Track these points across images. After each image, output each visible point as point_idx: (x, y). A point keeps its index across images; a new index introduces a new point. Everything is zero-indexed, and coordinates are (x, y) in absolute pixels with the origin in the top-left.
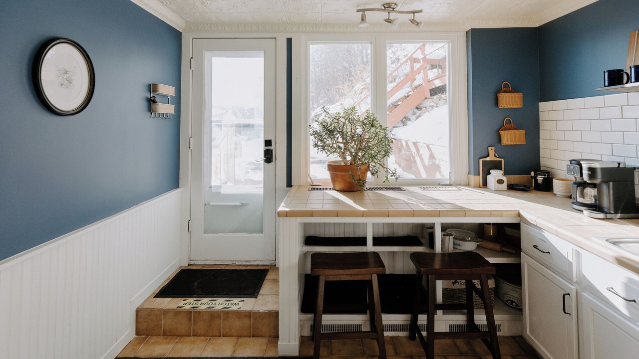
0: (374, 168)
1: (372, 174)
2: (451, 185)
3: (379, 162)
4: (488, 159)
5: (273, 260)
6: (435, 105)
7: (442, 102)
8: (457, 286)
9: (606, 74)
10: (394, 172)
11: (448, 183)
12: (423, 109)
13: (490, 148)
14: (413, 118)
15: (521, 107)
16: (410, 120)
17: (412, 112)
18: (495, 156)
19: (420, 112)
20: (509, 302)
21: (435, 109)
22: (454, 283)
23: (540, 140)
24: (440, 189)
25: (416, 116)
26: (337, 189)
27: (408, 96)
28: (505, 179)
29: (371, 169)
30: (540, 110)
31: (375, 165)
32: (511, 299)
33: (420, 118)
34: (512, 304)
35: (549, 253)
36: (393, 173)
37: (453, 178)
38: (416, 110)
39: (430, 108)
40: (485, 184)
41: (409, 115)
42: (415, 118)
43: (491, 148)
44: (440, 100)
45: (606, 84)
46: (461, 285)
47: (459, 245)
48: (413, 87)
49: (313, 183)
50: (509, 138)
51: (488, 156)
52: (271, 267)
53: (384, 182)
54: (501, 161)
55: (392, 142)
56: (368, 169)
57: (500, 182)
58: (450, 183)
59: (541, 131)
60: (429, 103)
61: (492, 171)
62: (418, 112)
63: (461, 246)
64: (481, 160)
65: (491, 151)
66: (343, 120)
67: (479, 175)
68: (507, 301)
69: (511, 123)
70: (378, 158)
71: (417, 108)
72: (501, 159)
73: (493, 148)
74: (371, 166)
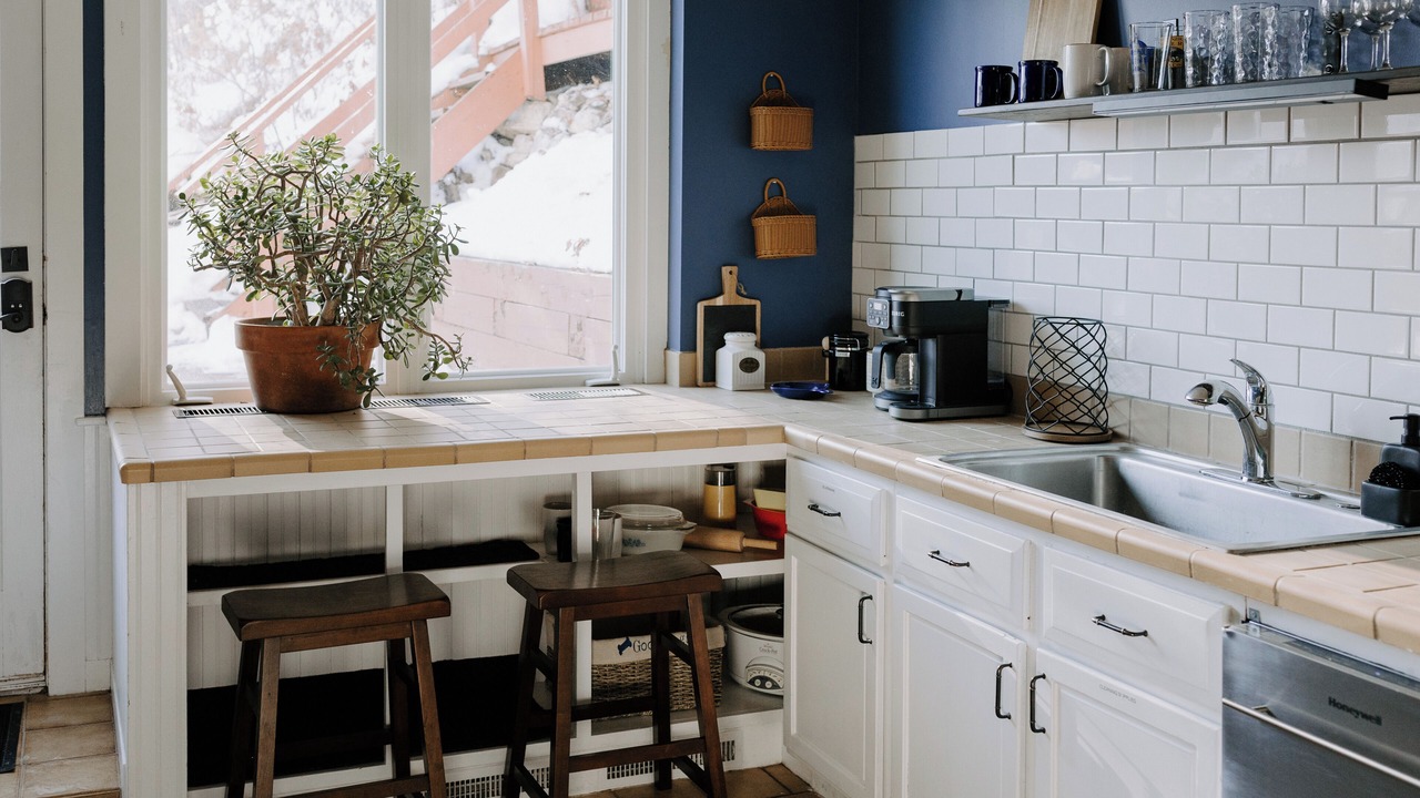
0: (396, 336)
1: (390, 355)
2: (618, 385)
3: (408, 317)
4: (719, 301)
5: (37, 675)
6: (563, 127)
7: (586, 116)
8: (630, 656)
9: (980, 74)
10: (455, 347)
11: (609, 380)
12: (519, 140)
13: (725, 270)
14: (482, 172)
15: (806, 147)
16: (470, 180)
17: (477, 150)
18: (738, 293)
19: (508, 149)
20: (758, 682)
21: (566, 142)
22: (621, 649)
23: (854, 244)
24: (588, 395)
25: (494, 164)
26: (274, 407)
27: (466, 88)
28: (760, 356)
29: (385, 338)
30: (857, 159)
31: (398, 325)
32: (762, 674)
33: (509, 174)
34: (763, 686)
35: (839, 514)
36: (454, 353)
37: (623, 368)
38: (492, 143)
39: (546, 140)
40: (710, 378)
41: (468, 162)
42: (489, 176)
43: (729, 268)
44: (579, 108)
45: (979, 101)
46: (640, 651)
47: (638, 543)
48: (483, 51)
49: (182, 397)
50: (774, 238)
51: (721, 293)
52: (29, 698)
53: (426, 377)
54: (755, 306)
55: (456, 251)
56: (375, 339)
57: (748, 365)
58: (615, 379)
59: (856, 219)
60: (542, 117)
61: (728, 337)
62: (501, 152)
63: (644, 545)
64: (701, 307)
65: (729, 276)
66: (296, 179)
67: (695, 350)
68: (752, 682)
69: (782, 195)
70: (407, 303)
71: (498, 136)
72: (753, 302)
73: (735, 269)
74: (384, 327)
